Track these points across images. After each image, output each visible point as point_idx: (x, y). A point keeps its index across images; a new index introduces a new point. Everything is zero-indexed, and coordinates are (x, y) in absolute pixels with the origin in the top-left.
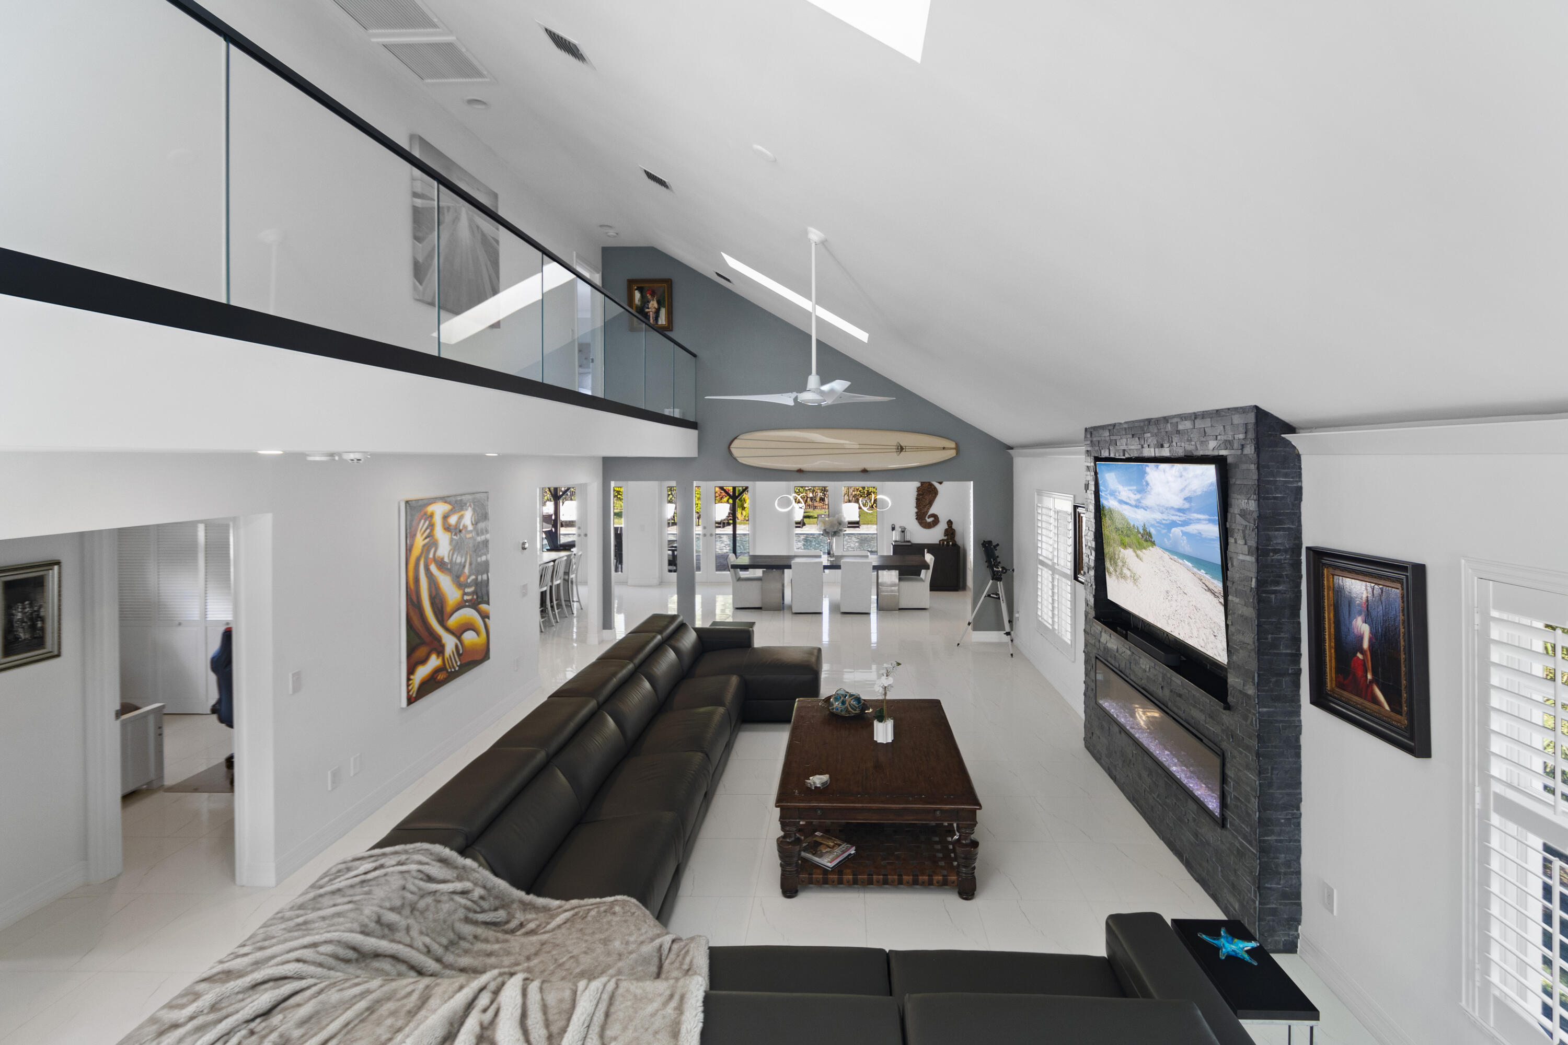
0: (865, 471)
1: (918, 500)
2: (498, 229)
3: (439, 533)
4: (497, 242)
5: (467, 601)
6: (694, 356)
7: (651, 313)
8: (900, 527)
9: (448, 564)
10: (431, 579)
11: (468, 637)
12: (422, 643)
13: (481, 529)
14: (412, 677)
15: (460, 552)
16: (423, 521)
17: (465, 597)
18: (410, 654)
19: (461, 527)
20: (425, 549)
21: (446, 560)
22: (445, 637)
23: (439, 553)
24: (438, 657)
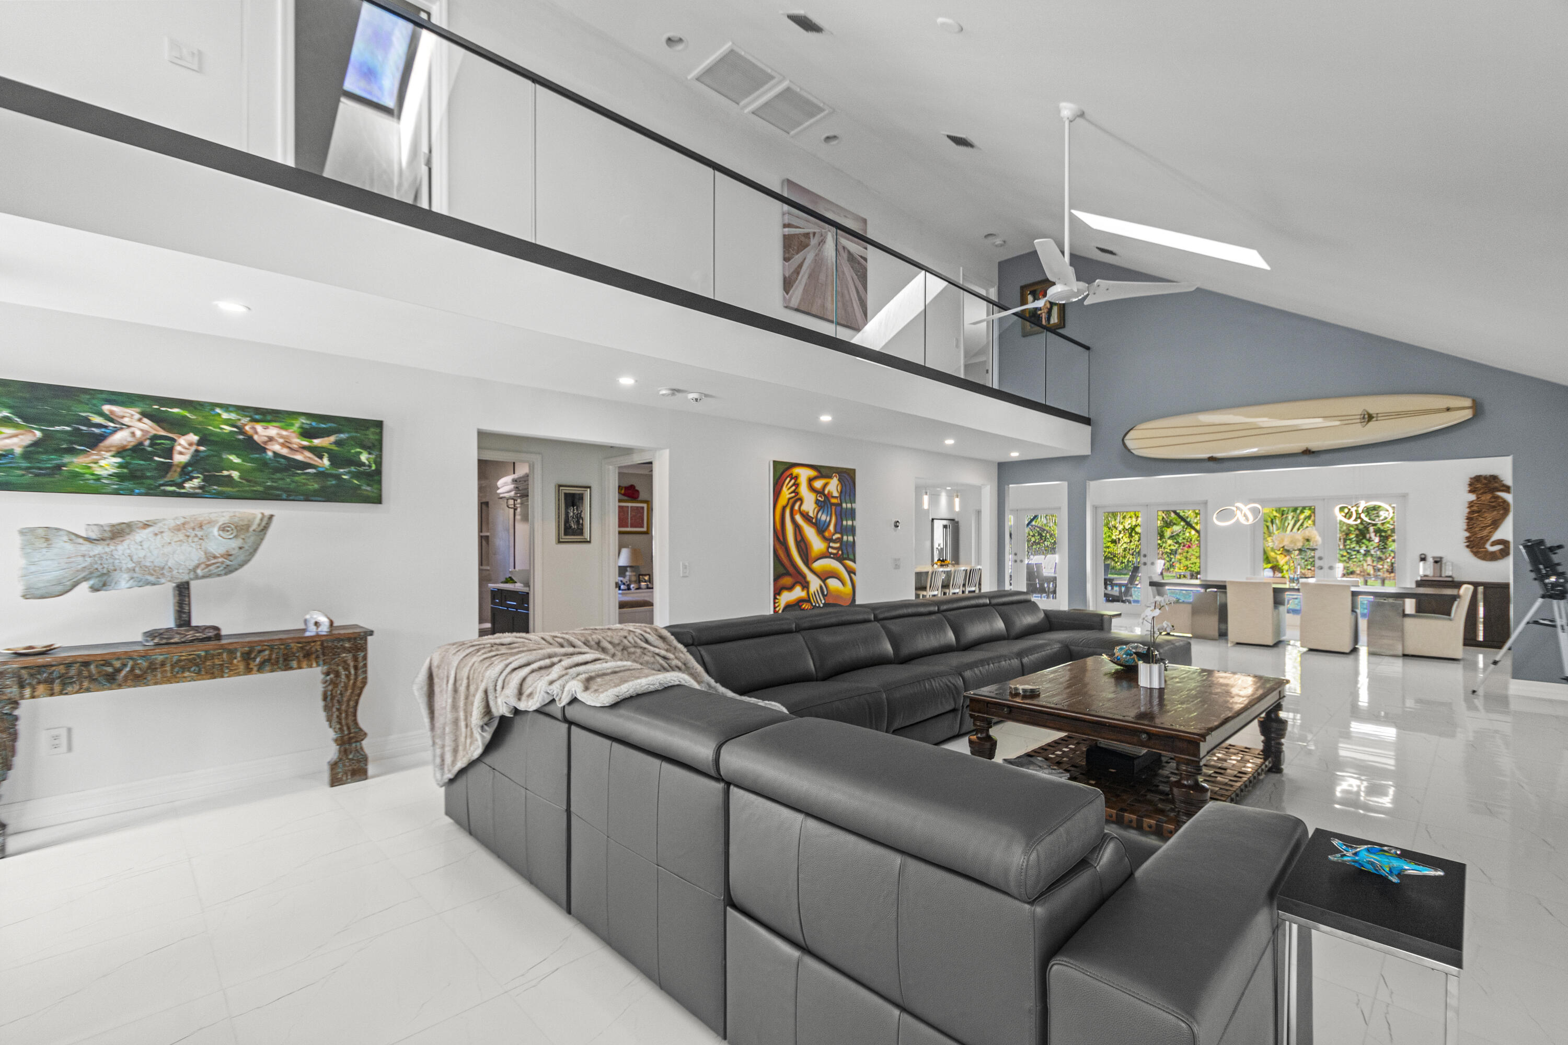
0: (1308, 452)
1: (1470, 520)
2: (866, 248)
3: (804, 490)
4: (865, 260)
5: (831, 553)
6: (1088, 348)
7: (1043, 314)
8: (1434, 558)
9: (813, 518)
10: (797, 527)
11: (833, 583)
12: (788, 574)
13: (847, 498)
14: (778, 597)
15: (826, 512)
16: (788, 479)
17: (830, 550)
18: (776, 579)
19: (826, 492)
20: (791, 501)
21: (811, 514)
22: (810, 577)
23: (804, 508)
24: (803, 590)
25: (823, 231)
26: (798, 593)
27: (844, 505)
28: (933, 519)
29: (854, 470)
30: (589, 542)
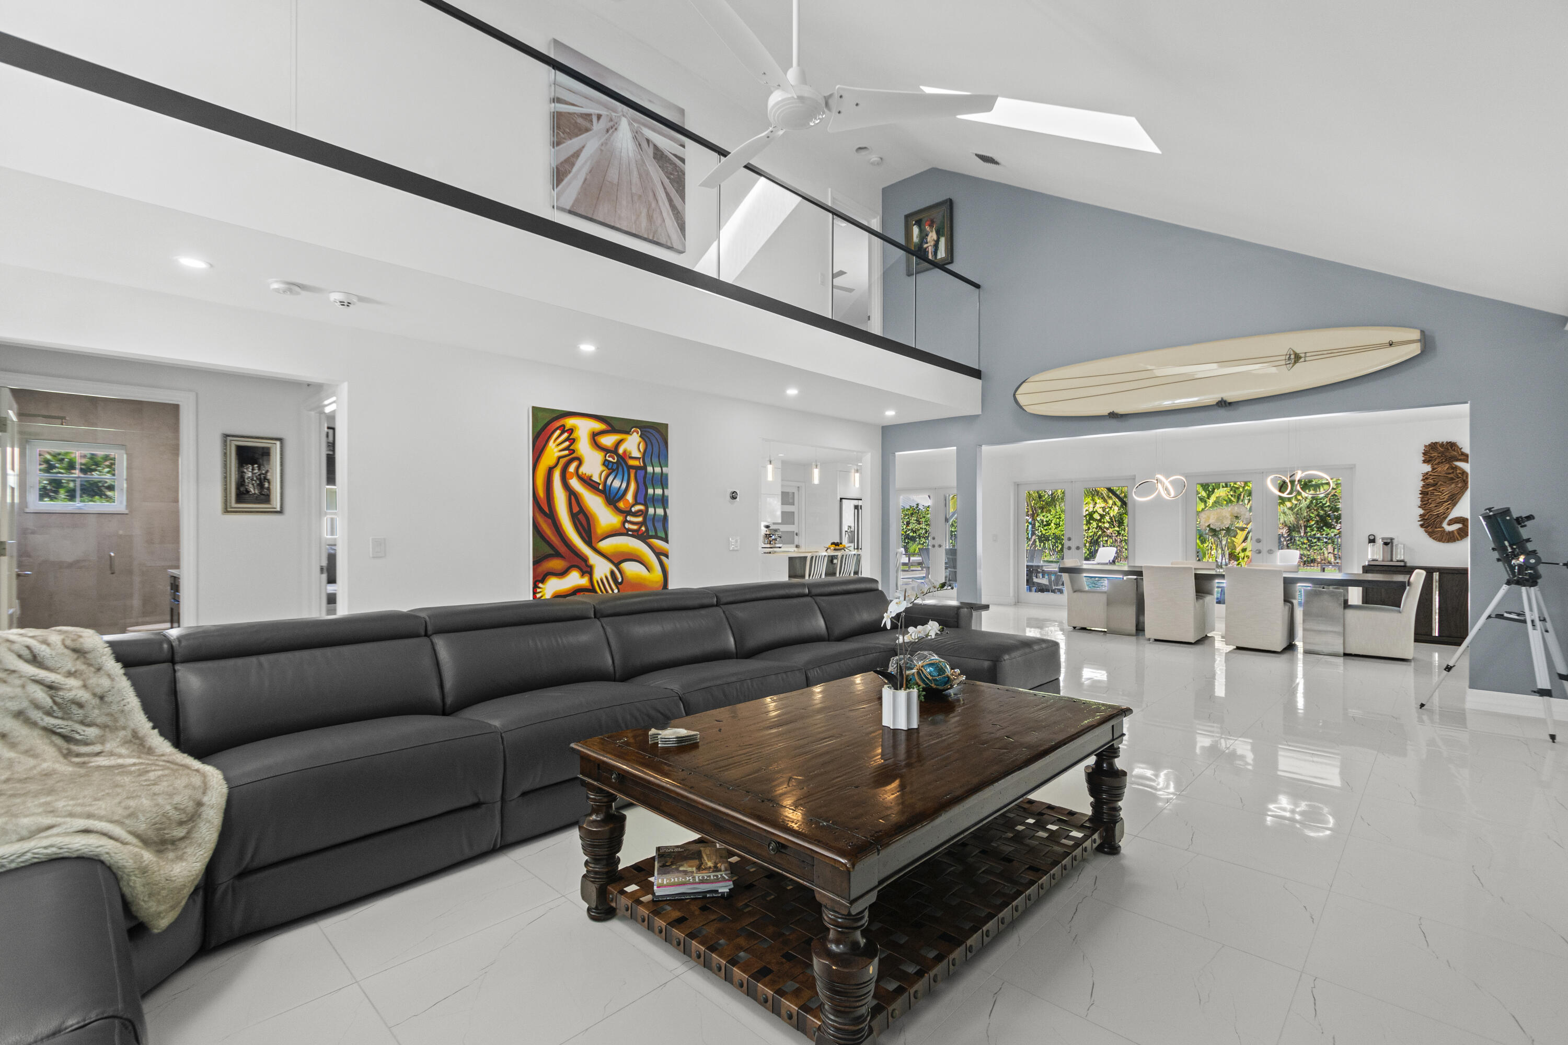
0: (1223, 404)
1: (1426, 495)
2: (683, 146)
3: (584, 447)
4: (683, 160)
5: (629, 530)
6: (977, 286)
7: (930, 248)
8: (1383, 539)
9: (599, 484)
10: (572, 495)
11: (632, 569)
12: (557, 555)
13: (655, 460)
14: (540, 585)
15: (620, 476)
16: (558, 432)
17: (627, 525)
18: (537, 562)
19: (621, 451)
20: (562, 461)
21: (596, 478)
22: (593, 558)
23: (582, 470)
24: (582, 576)
25: (614, 114)
26: (575, 579)
27: (650, 469)
28: (841, 499)
29: (667, 425)
30: (281, 512)
